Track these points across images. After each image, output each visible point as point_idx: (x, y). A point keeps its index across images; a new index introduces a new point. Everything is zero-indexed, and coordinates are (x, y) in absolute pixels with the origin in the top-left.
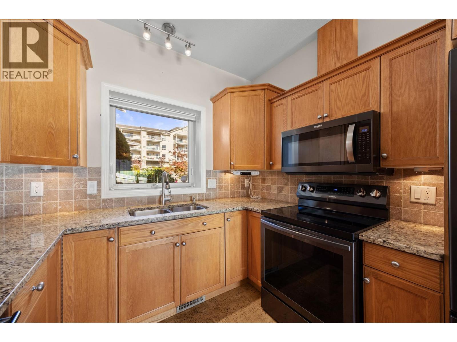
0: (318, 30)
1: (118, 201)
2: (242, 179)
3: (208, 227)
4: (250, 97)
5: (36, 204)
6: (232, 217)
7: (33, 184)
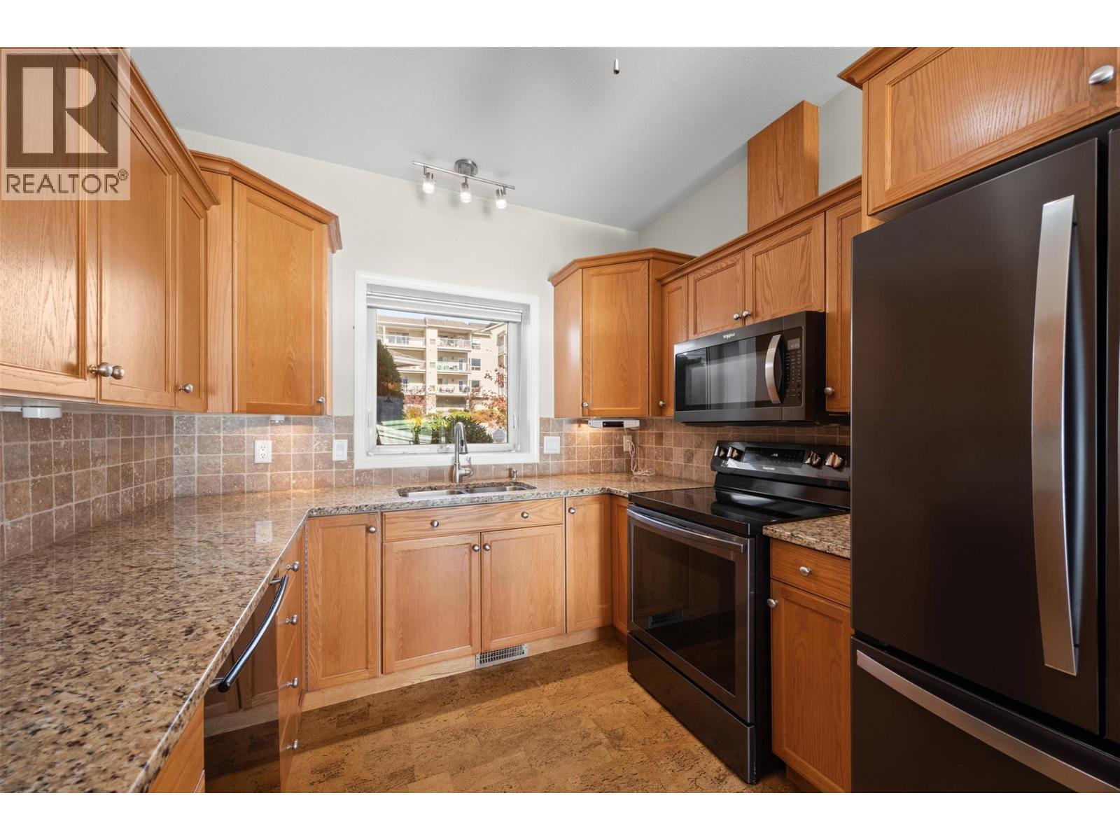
0: (748, 142)
1: (380, 475)
2: (617, 436)
3: (532, 522)
4: (620, 276)
5: (262, 476)
6: (580, 507)
7: (259, 444)
